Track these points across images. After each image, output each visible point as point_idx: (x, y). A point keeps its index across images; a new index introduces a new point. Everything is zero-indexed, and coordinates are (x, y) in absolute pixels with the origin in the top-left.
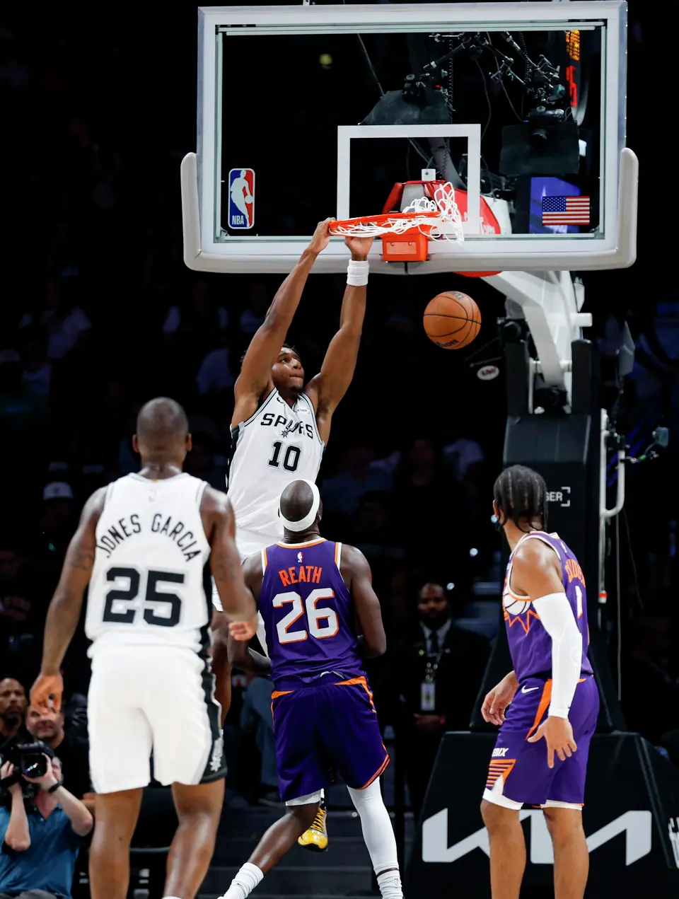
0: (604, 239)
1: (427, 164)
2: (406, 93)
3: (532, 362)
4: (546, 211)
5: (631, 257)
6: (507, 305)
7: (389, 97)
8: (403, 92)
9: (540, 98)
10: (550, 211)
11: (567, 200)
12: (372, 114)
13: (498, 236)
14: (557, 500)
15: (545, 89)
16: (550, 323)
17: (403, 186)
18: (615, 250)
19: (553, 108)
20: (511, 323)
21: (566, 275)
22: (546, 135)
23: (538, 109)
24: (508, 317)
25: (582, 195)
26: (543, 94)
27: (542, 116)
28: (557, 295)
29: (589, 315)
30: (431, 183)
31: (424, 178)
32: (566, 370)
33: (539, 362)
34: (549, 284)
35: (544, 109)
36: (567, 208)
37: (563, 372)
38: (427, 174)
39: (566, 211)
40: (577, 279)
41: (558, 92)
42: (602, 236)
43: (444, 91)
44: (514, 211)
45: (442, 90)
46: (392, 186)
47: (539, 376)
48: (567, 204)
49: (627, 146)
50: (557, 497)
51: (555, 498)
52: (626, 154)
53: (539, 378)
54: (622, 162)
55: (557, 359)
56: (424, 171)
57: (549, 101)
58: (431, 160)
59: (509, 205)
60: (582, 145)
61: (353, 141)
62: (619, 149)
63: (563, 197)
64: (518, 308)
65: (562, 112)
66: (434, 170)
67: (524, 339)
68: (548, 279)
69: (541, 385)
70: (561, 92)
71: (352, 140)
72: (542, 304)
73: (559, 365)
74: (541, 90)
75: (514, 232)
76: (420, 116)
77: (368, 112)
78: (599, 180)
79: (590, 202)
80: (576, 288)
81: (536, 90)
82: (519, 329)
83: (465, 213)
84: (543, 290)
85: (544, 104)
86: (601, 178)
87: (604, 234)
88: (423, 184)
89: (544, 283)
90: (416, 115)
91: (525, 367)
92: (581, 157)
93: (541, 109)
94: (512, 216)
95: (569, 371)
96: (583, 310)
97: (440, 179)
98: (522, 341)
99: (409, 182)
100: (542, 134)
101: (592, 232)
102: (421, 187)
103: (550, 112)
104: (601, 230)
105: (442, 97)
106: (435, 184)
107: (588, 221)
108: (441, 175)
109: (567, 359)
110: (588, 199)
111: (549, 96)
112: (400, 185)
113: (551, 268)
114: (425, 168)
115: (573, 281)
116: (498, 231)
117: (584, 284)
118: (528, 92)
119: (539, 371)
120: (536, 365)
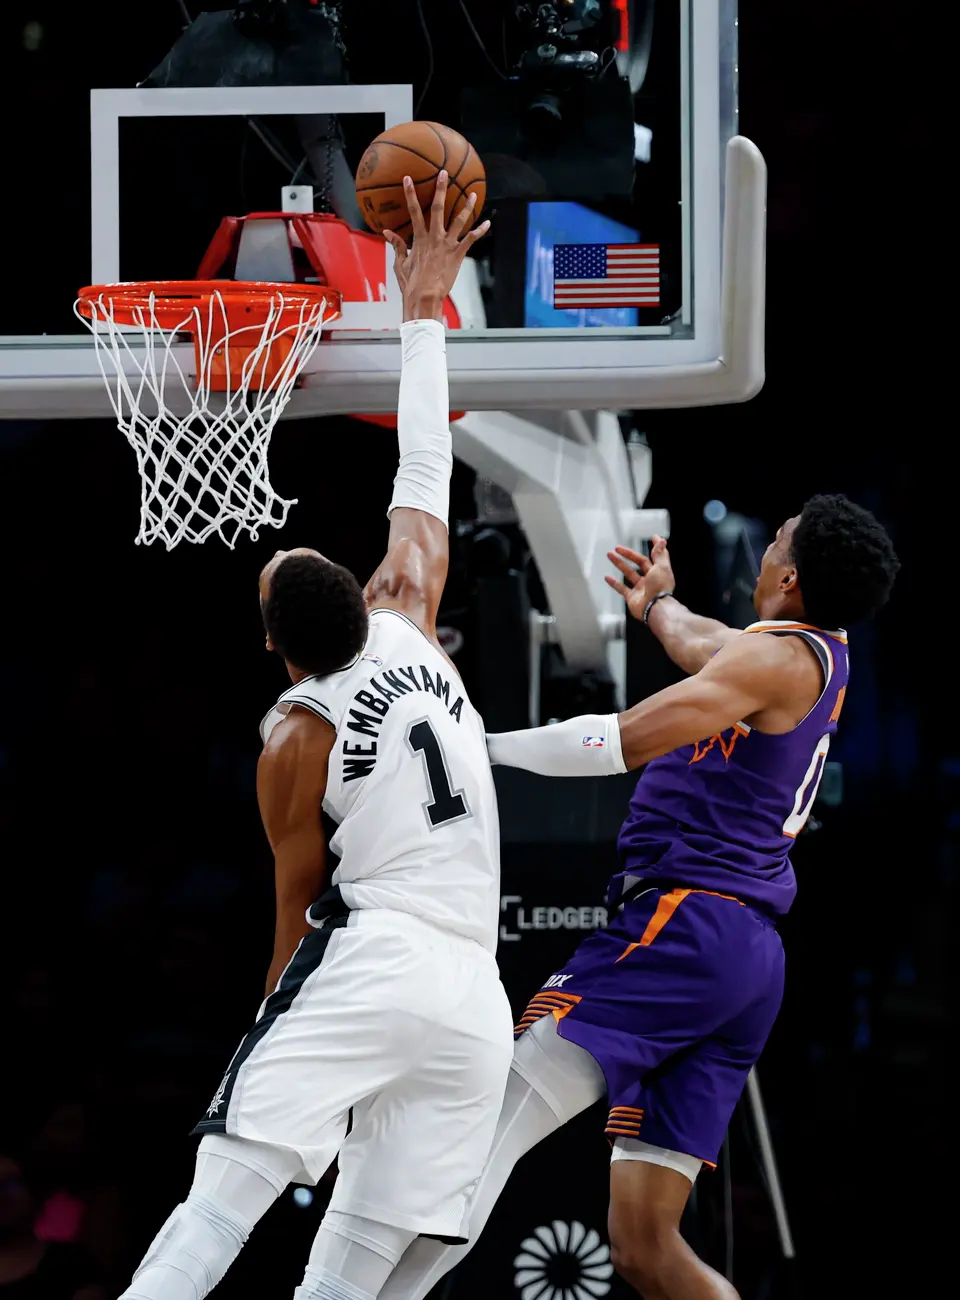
0: (693, 338)
1: (292, 175)
2: (242, 14)
3: (537, 619)
4: (562, 277)
5: (756, 375)
6: (477, 490)
7: (206, 24)
8: (237, 13)
9: (545, 26)
10: (571, 277)
11: (609, 252)
12: (169, 62)
13: (455, 333)
14: (596, 925)
15: (555, 7)
16: (576, 533)
17: (241, 224)
18: (716, 364)
19: (573, 49)
20: (487, 533)
21: (609, 424)
22: (560, 109)
23: (540, 50)
24: (481, 519)
25: (644, 242)
26: (551, 20)
27: (552, 67)
28: (589, 472)
29: (661, 515)
30: (304, 218)
31: (288, 206)
32: (613, 633)
33: (550, 620)
34: (571, 445)
35: (553, 51)
36: (609, 271)
37: (604, 640)
38: (293, 197)
39: (607, 276)
40: (634, 436)
41: (584, 12)
42: (689, 332)
43: (329, 13)
44: (490, 281)
45: (324, 10)
46: (215, 224)
47: (552, 650)
48: (609, 262)
49: (741, 132)
50: (596, 919)
51: (590, 921)
52: (739, 149)
53: (553, 656)
54: (731, 167)
55: (592, 612)
56: (286, 191)
57: (564, 33)
58: (300, 168)
59: (479, 266)
60: (642, 136)
61: (125, 123)
62: (723, 138)
63: (598, 246)
64: (502, 499)
65: (594, 56)
66: (309, 190)
67: (518, 567)
68: (570, 434)
69: (557, 671)
70: (591, 13)
71: (123, 121)
72: (556, 487)
73: (596, 624)
74: (547, 9)
75: (490, 324)
76: (275, 65)
77: (158, 60)
78: (680, 207)
79: (659, 256)
80: (633, 455)
81: (535, 8)
82: (506, 545)
83: (381, 285)
84: (559, 458)
85: (553, 39)
86: (684, 203)
87: (691, 327)
88: (286, 219)
89: (561, 441)
90: (266, 66)
91: (522, 631)
92: (639, 163)
93: (547, 50)
94: (486, 293)
95: (618, 637)
96: (650, 503)
97: (324, 211)
98: (513, 572)
99: (253, 214)
100: (552, 109)
101: (666, 323)
102: (282, 228)
103: (568, 58)
104: (686, 319)
105: (325, 23)
106: (310, 220)
107: (657, 299)
108: (324, 202)
109: (613, 612)
110: (656, 251)
111: (564, 22)
112: (233, 221)
113: (573, 403)
114: (287, 183)
115: (626, 438)
116: (454, 321)
117: (652, 444)
118: (517, 13)
119: (552, 638)
120: (546, 626)
